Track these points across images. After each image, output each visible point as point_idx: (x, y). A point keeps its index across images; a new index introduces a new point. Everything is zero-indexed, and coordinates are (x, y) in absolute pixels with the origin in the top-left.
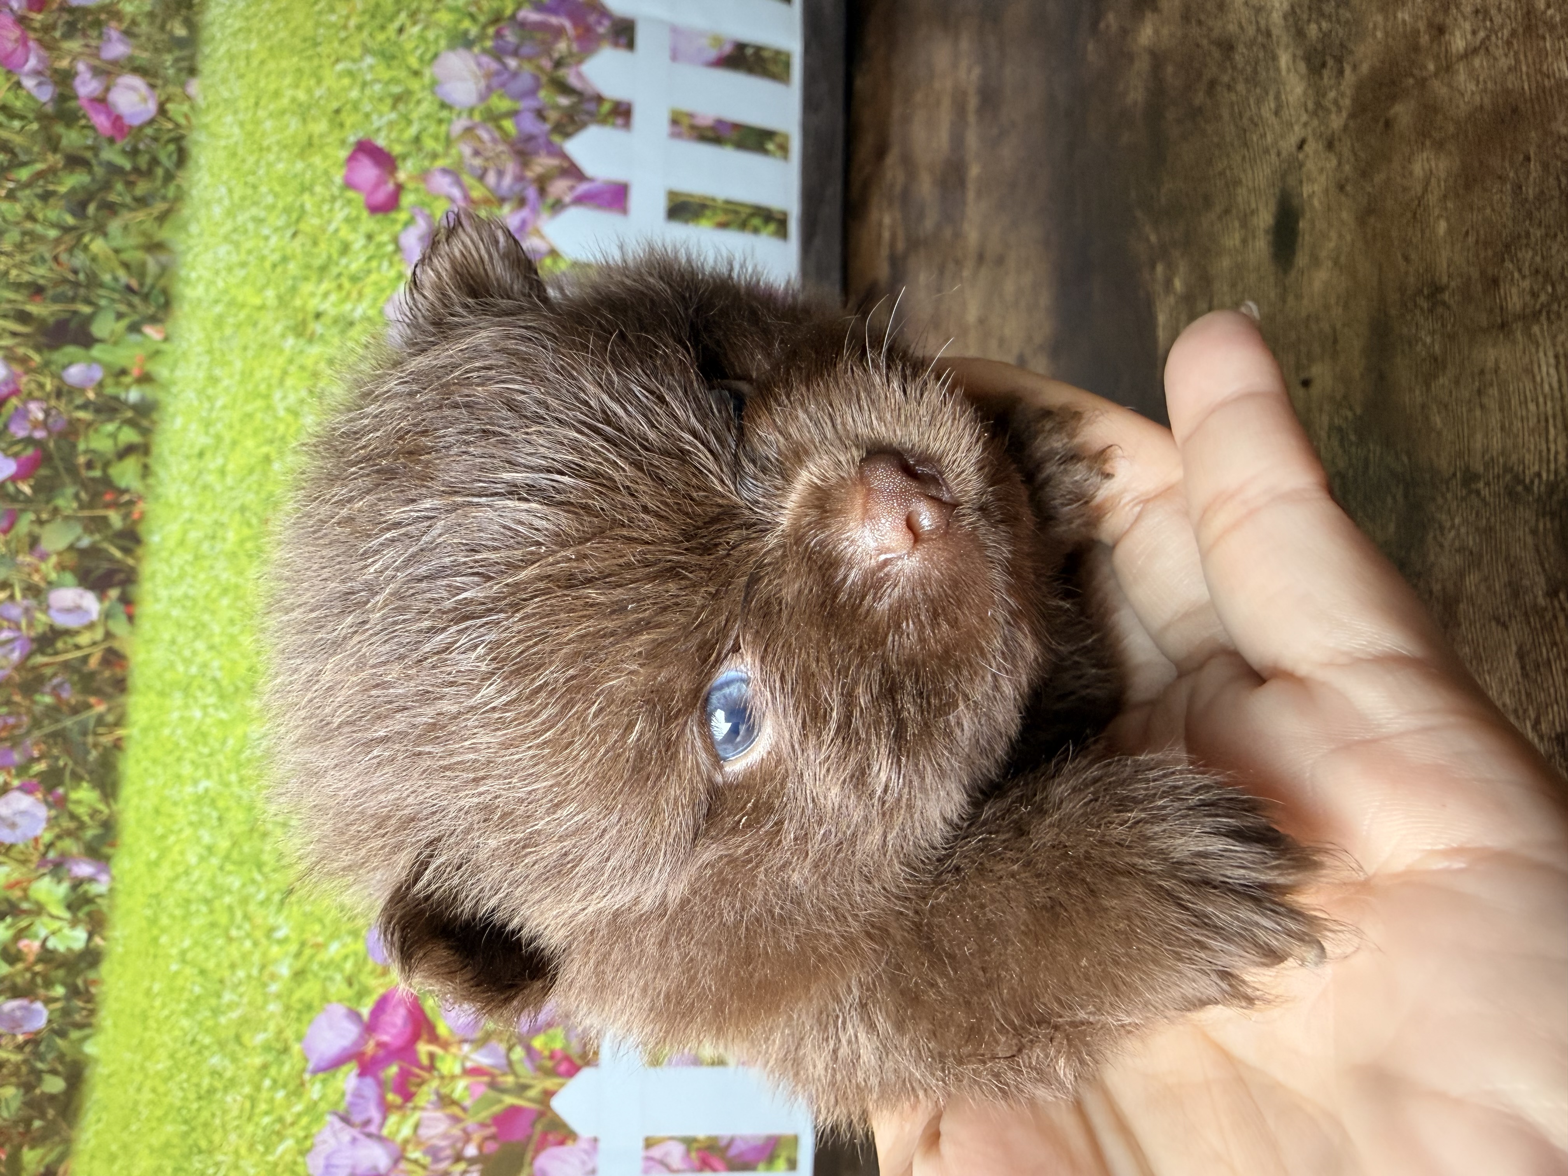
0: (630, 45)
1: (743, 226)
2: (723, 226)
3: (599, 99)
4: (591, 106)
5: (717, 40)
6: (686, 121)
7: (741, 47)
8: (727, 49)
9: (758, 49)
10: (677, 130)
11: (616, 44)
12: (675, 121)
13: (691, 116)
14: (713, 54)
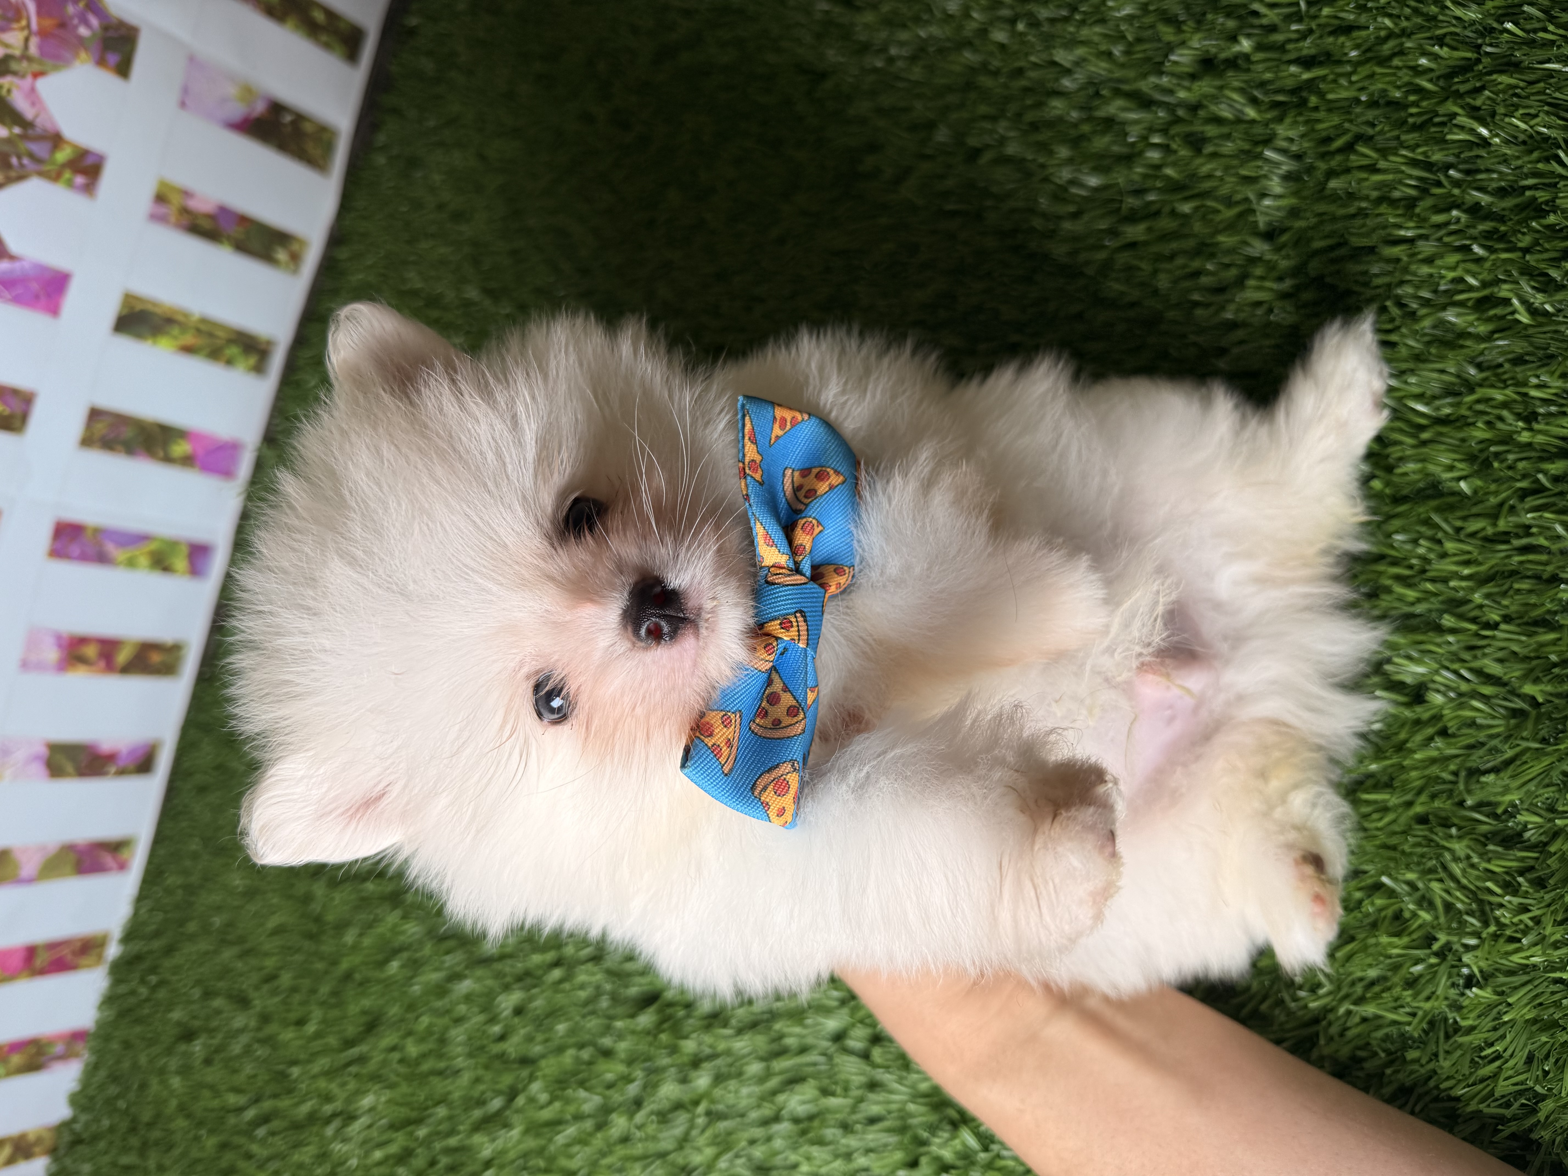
0: (123, 70)
1: (214, 354)
2: (188, 350)
3: (56, 140)
4: (40, 149)
5: (248, 92)
6: (176, 200)
7: (277, 108)
8: (260, 108)
9: (300, 118)
10: (162, 210)
11: (101, 62)
12: (160, 198)
13: (187, 194)
14: (237, 111)
